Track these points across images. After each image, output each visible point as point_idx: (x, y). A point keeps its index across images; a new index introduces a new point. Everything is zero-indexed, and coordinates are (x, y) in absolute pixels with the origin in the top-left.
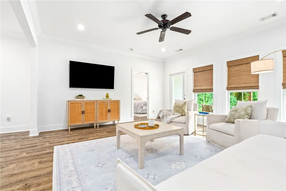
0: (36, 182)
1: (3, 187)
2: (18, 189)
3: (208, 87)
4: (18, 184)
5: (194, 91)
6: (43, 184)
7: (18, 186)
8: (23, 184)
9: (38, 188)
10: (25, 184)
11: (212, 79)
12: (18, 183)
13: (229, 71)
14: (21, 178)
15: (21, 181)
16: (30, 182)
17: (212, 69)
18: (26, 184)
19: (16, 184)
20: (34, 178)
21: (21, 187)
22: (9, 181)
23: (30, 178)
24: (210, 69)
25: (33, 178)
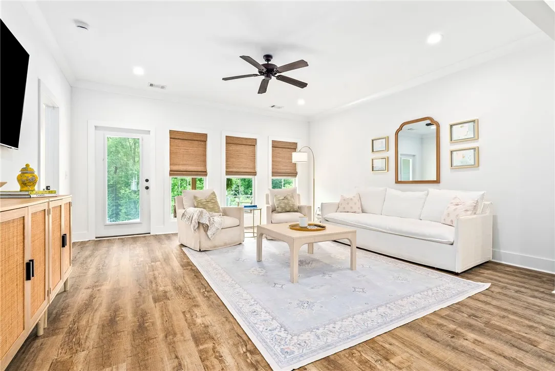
0: (439, 331)
1: (484, 360)
2: (467, 340)
3: (200, 169)
4: (462, 346)
5: (172, 172)
6: (435, 323)
7: (464, 344)
8: (456, 340)
9: (445, 324)
10: (453, 339)
11: (205, 155)
12: (460, 349)
13: (227, 150)
14: (449, 353)
15: (454, 348)
16: (445, 336)
17: (205, 140)
18: (452, 337)
19: (464, 350)
20: (435, 337)
21: (462, 340)
22: (470, 364)
23: (438, 342)
24: (203, 139)
25: (437, 339)
